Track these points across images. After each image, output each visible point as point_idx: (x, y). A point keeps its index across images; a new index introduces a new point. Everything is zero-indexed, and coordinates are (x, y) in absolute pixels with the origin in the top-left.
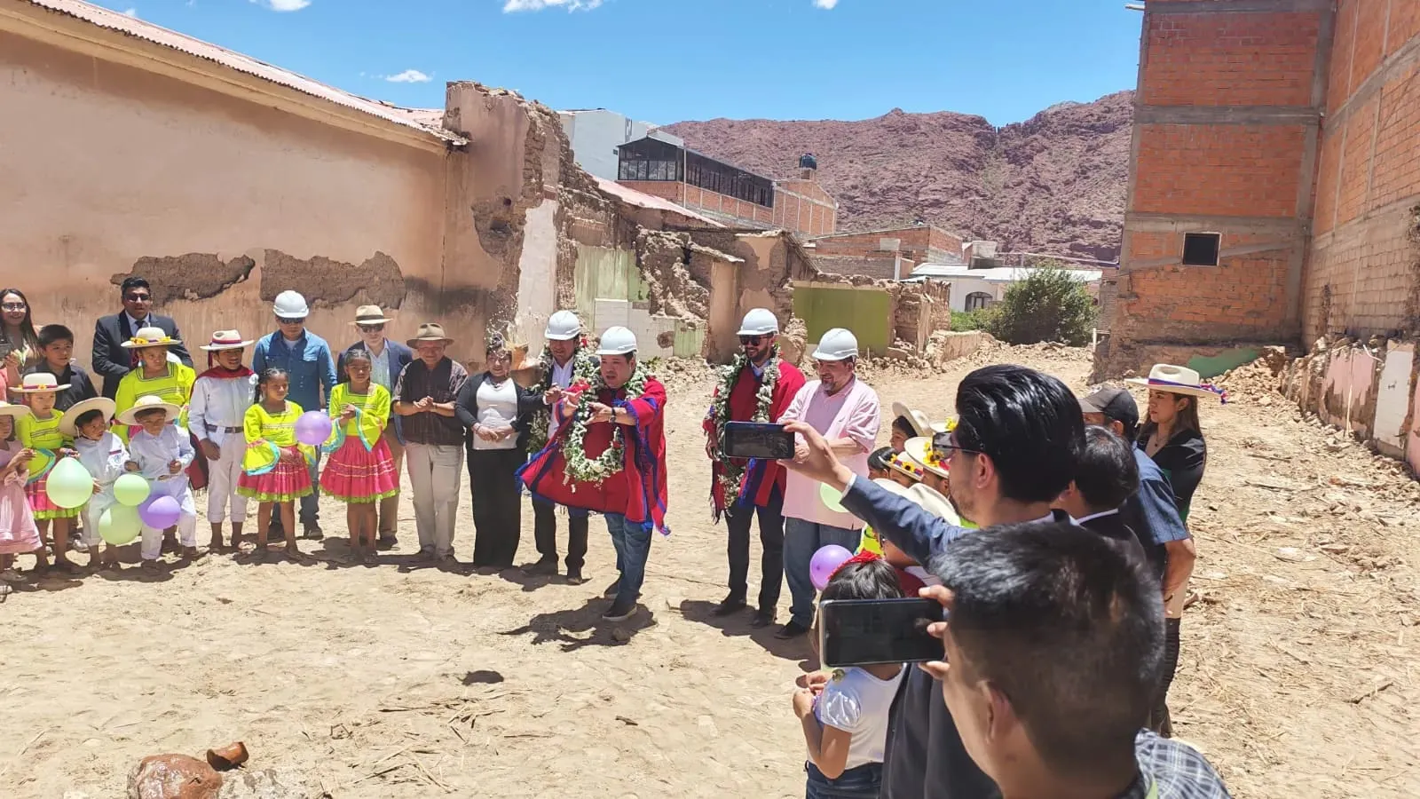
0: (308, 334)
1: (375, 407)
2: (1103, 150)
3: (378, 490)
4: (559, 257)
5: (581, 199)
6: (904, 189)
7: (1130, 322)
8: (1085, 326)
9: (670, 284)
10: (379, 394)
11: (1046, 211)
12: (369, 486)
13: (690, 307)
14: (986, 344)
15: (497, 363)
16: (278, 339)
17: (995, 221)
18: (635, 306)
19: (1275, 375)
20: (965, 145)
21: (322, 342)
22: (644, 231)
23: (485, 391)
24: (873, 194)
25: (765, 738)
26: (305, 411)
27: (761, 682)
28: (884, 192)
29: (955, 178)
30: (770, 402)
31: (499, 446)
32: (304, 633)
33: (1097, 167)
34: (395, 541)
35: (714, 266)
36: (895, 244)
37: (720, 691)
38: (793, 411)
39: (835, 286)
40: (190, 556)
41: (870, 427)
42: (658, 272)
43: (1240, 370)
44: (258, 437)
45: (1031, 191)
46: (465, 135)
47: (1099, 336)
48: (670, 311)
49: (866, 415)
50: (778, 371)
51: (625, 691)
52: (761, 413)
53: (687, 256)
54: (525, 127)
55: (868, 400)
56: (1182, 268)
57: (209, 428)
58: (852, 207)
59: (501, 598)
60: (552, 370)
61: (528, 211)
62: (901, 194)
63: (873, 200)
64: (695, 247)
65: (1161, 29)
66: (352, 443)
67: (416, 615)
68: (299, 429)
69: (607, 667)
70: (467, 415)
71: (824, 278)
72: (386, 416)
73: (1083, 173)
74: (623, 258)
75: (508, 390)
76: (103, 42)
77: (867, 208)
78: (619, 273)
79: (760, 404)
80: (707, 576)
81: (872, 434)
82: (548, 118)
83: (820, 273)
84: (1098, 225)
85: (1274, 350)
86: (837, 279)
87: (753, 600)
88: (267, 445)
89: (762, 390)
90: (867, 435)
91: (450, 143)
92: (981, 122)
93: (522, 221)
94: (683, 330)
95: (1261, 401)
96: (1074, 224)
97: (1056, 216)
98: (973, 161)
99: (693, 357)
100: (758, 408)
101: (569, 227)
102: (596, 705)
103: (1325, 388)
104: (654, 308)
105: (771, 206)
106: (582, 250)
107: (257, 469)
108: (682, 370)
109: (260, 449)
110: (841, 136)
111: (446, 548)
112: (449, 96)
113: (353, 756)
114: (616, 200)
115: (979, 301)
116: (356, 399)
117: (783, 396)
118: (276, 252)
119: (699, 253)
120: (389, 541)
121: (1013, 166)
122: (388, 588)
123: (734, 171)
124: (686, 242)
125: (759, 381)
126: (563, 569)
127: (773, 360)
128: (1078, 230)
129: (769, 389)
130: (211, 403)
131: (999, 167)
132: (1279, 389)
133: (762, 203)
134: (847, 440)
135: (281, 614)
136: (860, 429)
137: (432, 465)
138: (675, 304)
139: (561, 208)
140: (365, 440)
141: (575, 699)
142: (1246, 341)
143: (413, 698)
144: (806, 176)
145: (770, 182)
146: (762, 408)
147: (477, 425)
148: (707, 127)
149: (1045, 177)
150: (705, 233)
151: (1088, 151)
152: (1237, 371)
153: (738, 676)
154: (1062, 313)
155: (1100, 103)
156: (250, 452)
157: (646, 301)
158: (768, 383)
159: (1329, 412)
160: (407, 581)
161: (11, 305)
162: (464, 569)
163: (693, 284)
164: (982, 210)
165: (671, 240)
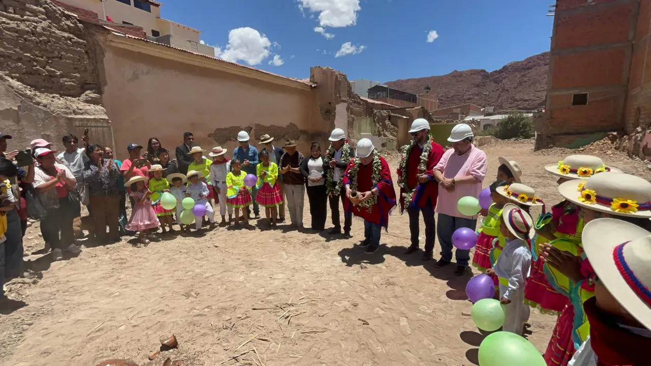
0: (250, 146)
1: (272, 171)
2: (528, 75)
3: (276, 202)
4: (348, 121)
5: (355, 102)
6: (459, 95)
7: (551, 128)
8: (530, 132)
9: (385, 127)
10: (274, 166)
11: (507, 97)
12: (272, 201)
13: (392, 134)
14: (493, 140)
15: (315, 153)
16: (240, 149)
17: (490, 103)
18: (374, 135)
19: (612, 143)
20: (478, 79)
21: (254, 148)
22: (375, 111)
23: (311, 163)
24: (448, 98)
25: (436, 335)
26: (248, 174)
27: (431, 295)
28: (452, 97)
29: (476, 90)
30: (426, 160)
31: (318, 184)
32: (239, 262)
33: (525, 81)
34: (284, 219)
35: (399, 120)
36: (458, 110)
37: (410, 302)
38: (442, 163)
39: (440, 124)
40: (213, 227)
41: (482, 169)
42: (381, 124)
43: (597, 142)
44: (231, 184)
45: (502, 92)
46: (316, 83)
47: (538, 135)
48: (385, 136)
49: (480, 164)
50: (431, 146)
51: (364, 300)
52: (422, 165)
53: (390, 118)
54: (334, 78)
55: (481, 156)
56: (572, 107)
57: (217, 182)
58: (442, 103)
59: (317, 245)
60: (334, 153)
61: (337, 106)
62: (458, 97)
63: (449, 99)
64: (392, 114)
65: (562, 20)
66: (266, 185)
67: (283, 253)
68: (245, 181)
69: (356, 284)
70: (305, 172)
71: (436, 121)
72: (277, 174)
73: (520, 84)
74: (369, 120)
75: (319, 162)
76: (198, 60)
77: (447, 102)
78: (368, 125)
79: (422, 161)
80: (401, 234)
81: (483, 173)
82: (343, 76)
83: (435, 120)
84: (526, 100)
85: (612, 134)
86: (440, 122)
87: (422, 246)
88: (234, 187)
89: (423, 154)
90: (481, 174)
91: (311, 86)
92: (484, 71)
93: (335, 109)
94: (389, 141)
95: (607, 153)
96: (517, 101)
97: (511, 99)
98: (481, 84)
99: (393, 150)
100: (420, 163)
101: (351, 111)
102: (350, 309)
103: (642, 146)
104: (380, 135)
105: (416, 102)
106: (355, 118)
107: (232, 196)
108: (389, 154)
109: (232, 189)
110: (437, 80)
111: (300, 223)
112: (311, 72)
113: (228, 342)
114: (366, 102)
115: (488, 127)
116: (266, 168)
117: (434, 157)
118: (258, 124)
119: (394, 116)
120: (282, 219)
121: (495, 84)
122: (277, 240)
123: (404, 93)
124: (389, 113)
125: (421, 151)
126: (343, 231)
127: (428, 141)
128: (519, 103)
129: (426, 154)
130: (216, 173)
131: (490, 85)
132: (615, 148)
133: (413, 102)
134: (470, 177)
135: (234, 253)
136: (477, 171)
137: (293, 192)
138: (386, 133)
139: (348, 105)
140: (270, 184)
141: (339, 305)
142: (600, 131)
143: (268, 302)
144: (427, 92)
145: (416, 95)
146: (423, 163)
147: (309, 176)
148: (395, 83)
149: (507, 87)
150: (394, 110)
151: (522, 76)
152: (596, 143)
153: (419, 291)
154: (521, 128)
155: (526, 60)
156: (228, 189)
157: (377, 133)
158: (426, 151)
159: (645, 155)
160: (284, 237)
161: (154, 144)
162: (306, 231)
163: (392, 126)
164: (485, 99)
165: (384, 113)
